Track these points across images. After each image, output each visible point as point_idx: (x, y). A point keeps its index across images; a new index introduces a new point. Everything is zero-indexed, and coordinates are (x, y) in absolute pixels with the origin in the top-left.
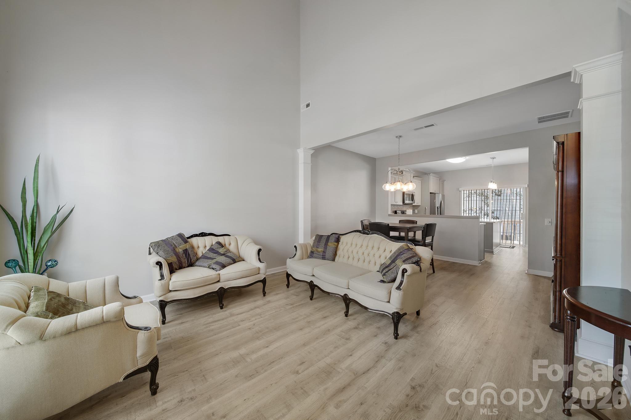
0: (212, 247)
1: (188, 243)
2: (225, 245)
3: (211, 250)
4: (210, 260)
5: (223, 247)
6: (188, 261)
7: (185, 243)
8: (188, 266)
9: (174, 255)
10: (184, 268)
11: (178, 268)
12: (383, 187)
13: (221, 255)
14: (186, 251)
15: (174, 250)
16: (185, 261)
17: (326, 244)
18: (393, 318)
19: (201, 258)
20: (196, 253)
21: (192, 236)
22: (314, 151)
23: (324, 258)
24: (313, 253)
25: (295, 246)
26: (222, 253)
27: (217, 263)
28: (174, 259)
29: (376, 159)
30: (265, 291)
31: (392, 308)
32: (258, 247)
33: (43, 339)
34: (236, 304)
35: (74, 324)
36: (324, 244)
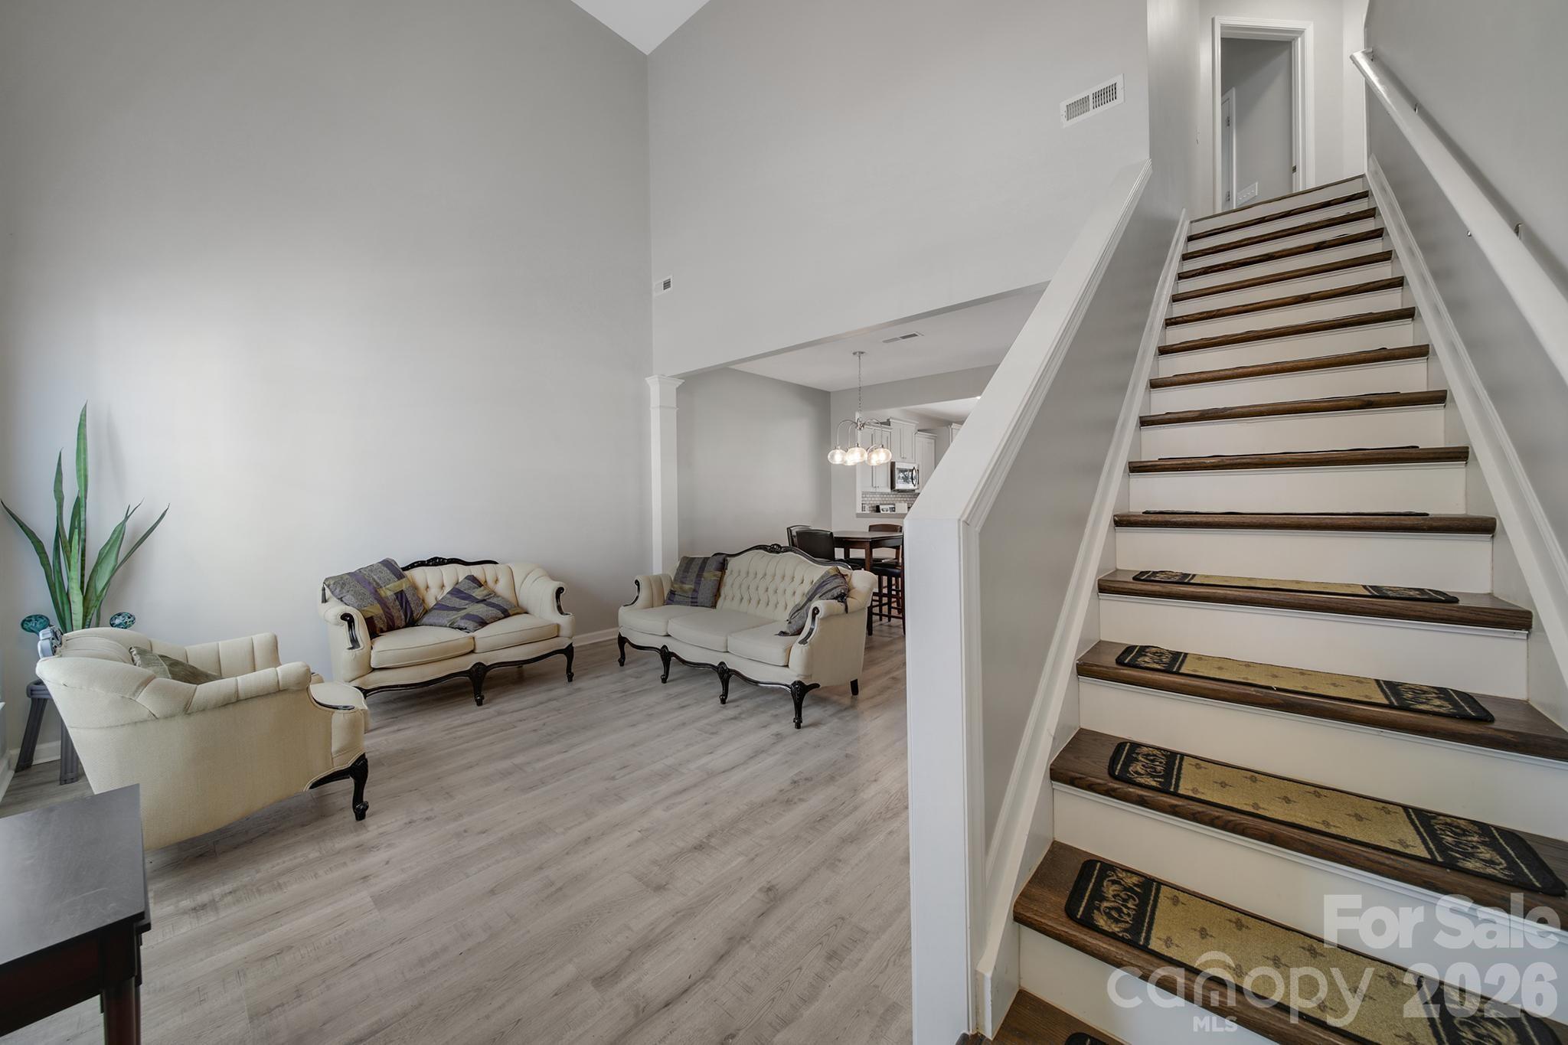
0: (457, 587)
1: (404, 579)
2: (486, 581)
3: (456, 592)
4: (454, 612)
5: (480, 587)
6: (406, 616)
7: (399, 579)
8: (407, 626)
9: (376, 602)
10: (399, 628)
11: (385, 629)
12: (829, 457)
13: (477, 602)
14: (400, 595)
15: (376, 594)
16: (398, 614)
17: (699, 576)
18: (793, 694)
19: (433, 609)
20: (423, 600)
21: (412, 566)
22: (683, 381)
23: (694, 603)
24: (674, 594)
25: (636, 582)
26: (479, 598)
27: (469, 617)
28: (376, 610)
29: (829, 393)
30: (572, 671)
31: (793, 674)
32: (556, 585)
33: (189, 712)
34: (512, 696)
35: (234, 691)
36: (695, 575)
